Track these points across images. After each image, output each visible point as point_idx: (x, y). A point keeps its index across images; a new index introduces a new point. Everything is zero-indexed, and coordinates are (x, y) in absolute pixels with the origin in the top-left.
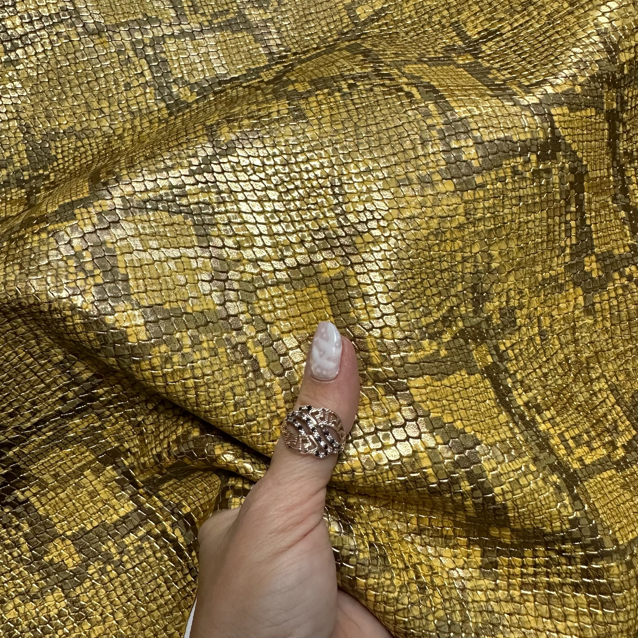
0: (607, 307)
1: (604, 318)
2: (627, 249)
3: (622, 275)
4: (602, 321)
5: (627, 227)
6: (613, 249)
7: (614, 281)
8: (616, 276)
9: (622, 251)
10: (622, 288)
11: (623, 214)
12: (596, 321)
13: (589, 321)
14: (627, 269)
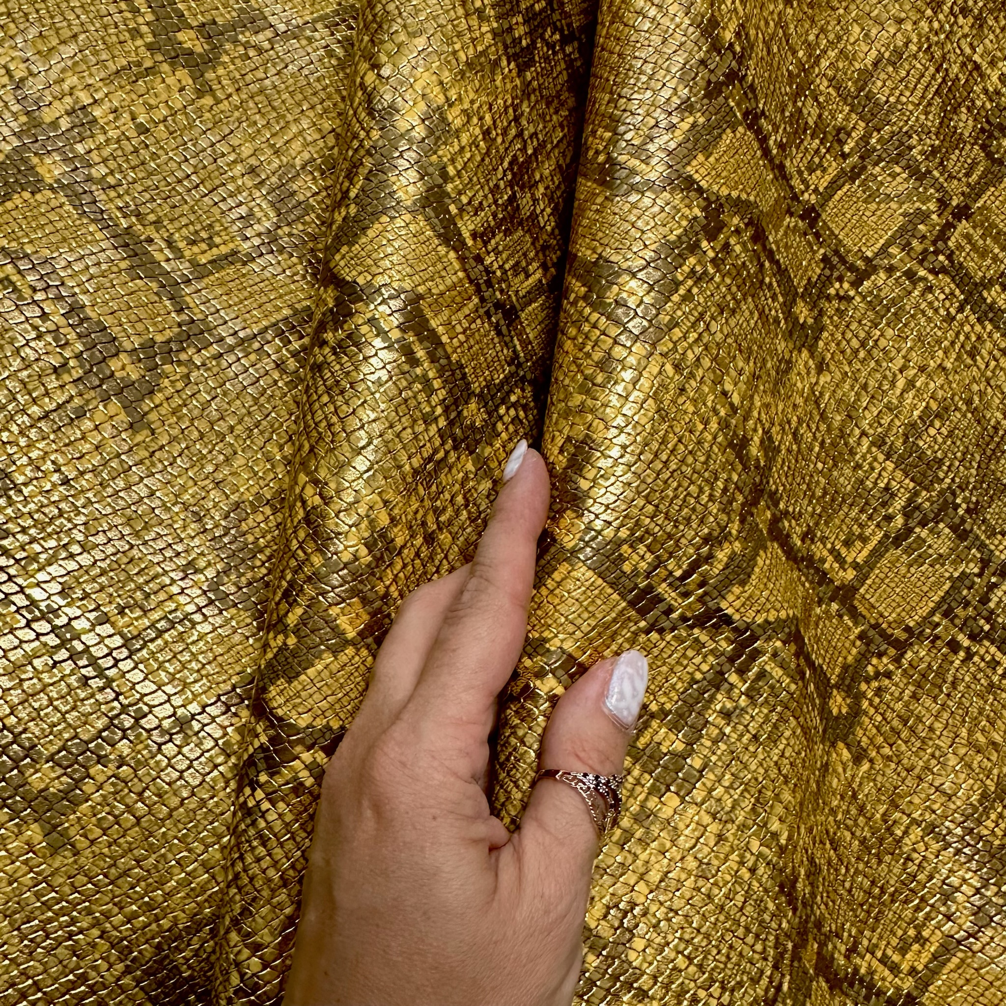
0: (874, 731)
1: (879, 748)
2: (858, 643)
3: (868, 681)
4: (878, 752)
5: (846, 618)
6: (845, 658)
7: (864, 694)
8: (863, 686)
9: (854, 651)
10: (876, 695)
11: (835, 606)
12: (871, 761)
13: (866, 766)
14: (870, 668)
